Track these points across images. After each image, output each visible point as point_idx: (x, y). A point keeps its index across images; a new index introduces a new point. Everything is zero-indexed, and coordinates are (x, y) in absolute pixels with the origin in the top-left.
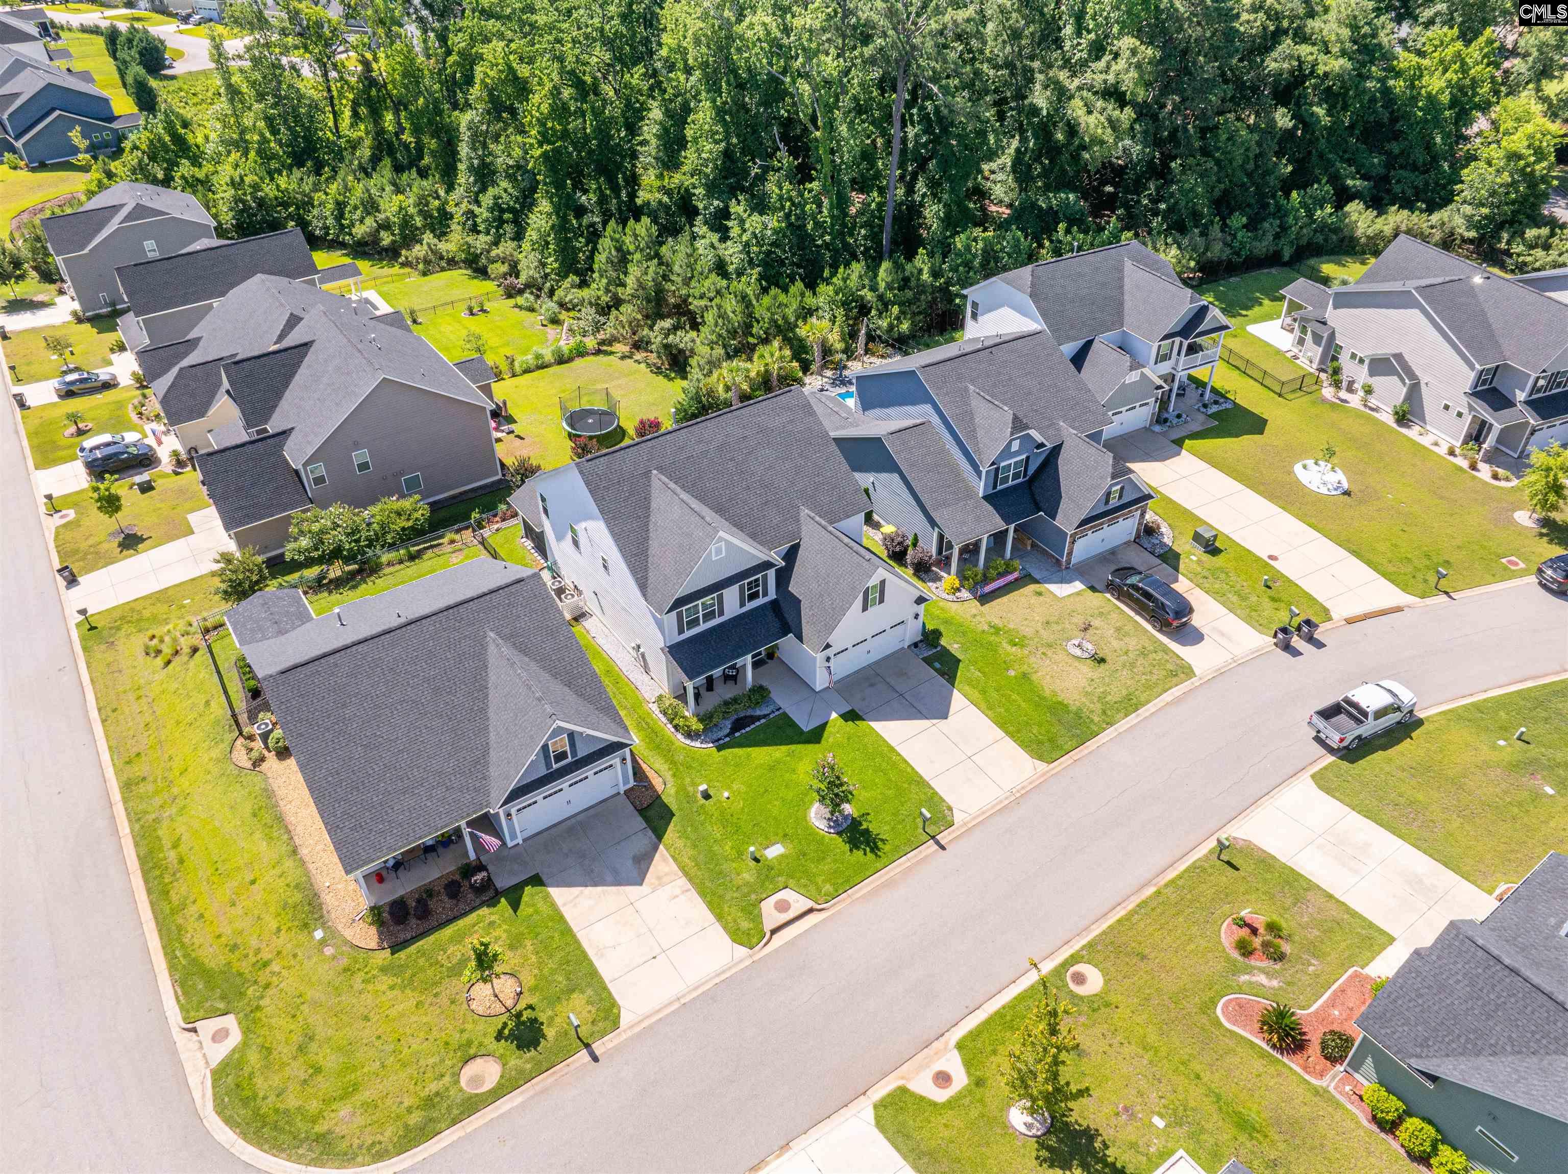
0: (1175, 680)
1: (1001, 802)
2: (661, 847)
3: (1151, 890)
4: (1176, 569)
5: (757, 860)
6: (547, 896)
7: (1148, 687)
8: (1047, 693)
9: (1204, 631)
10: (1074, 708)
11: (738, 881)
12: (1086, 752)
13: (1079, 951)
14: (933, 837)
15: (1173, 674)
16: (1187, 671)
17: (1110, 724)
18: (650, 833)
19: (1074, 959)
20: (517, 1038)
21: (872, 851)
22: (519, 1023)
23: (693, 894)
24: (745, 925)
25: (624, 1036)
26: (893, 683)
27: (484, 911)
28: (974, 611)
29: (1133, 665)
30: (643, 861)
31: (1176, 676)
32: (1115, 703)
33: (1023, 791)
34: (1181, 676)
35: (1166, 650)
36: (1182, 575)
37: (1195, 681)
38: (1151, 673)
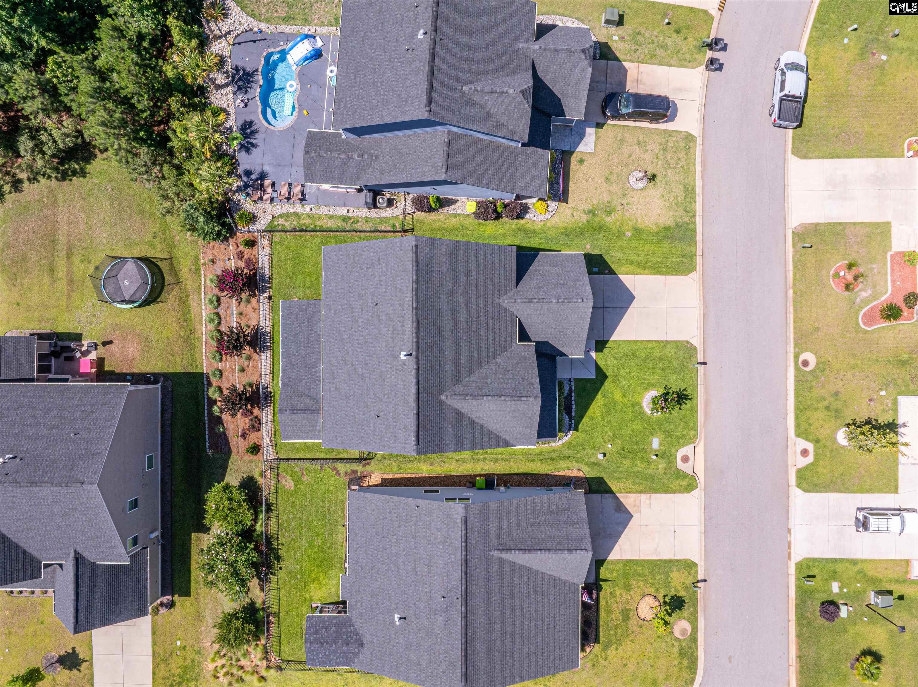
0: (692, 150)
1: (700, 314)
2: (618, 495)
3: (791, 292)
4: (617, 59)
5: (656, 456)
6: (612, 562)
7: (686, 170)
8: (655, 229)
10: (672, 225)
11: (661, 471)
12: (701, 244)
14: (698, 364)
15: (688, 149)
16: (689, 138)
17: (694, 216)
18: (607, 495)
19: (796, 357)
20: (676, 608)
21: (686, 399)
22: (669, 604)
23: (654, 496)
24: (684, 483)
25: (703, 563)
27: (602, 594)
29: (668, 163)
30: (620, 507)
31: (689, 148)
32: (685, 199)
33: (702, 298)
34: (691, 144)
35: (670, 133)
36: (625, 61)
37: (699, 141)
38: (679, 159)
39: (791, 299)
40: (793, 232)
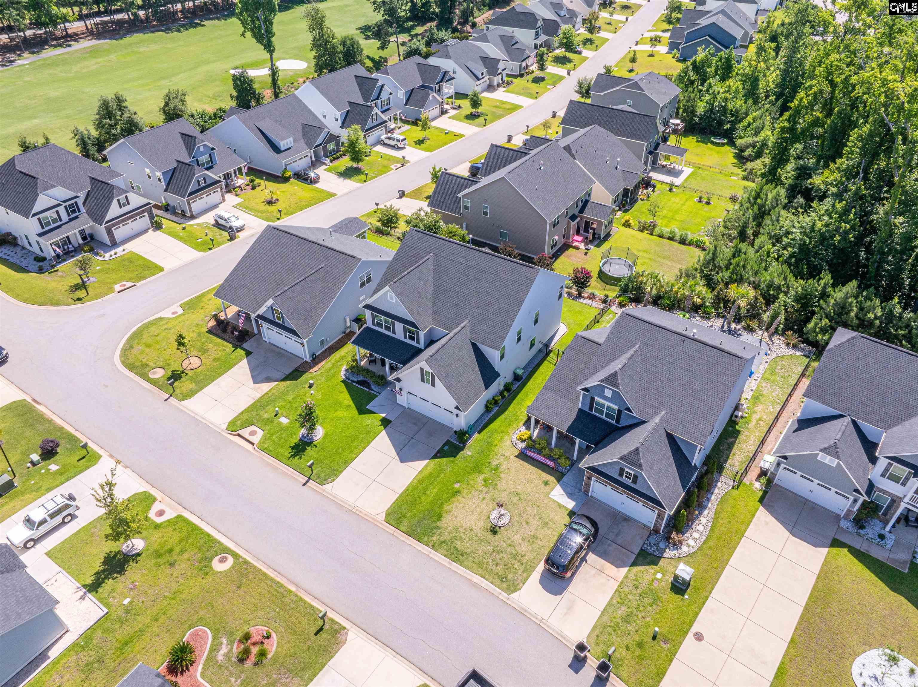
0: (498, 582)
1: (346, 503)
2: (277, 383)
3: (293, 589)
4: (634, 564)
5: (276, 415)
6: (241, 360)
7: (480, 564)
8: (446, 507)
9: (566, 595)
11: (263, 413)
12: (403, 539)
13: (241, 557)
14: (309, 478)
15: (503, 579)
16: (512, 588)
17: (433, 547)
18: (284, 377)
19: (235, 556)
20: (173, 376)
21: (292, 455)
22: (179, 374)
23: (253, 402)
24: (238, 423)
25: (178, 405)
26: (421, 432)
27: (230, 345)
28: (507, 454)
29: (499, 552)
30: (268, 380)
31: (503, 581)
32: (455, 547)
33: (357, 512)
34: (504, 585)
35: (528, 571)
36: (629, 570)
37: (504, 595)
38: (497, 564)
39: (286, 585)
40: (345, 628)
